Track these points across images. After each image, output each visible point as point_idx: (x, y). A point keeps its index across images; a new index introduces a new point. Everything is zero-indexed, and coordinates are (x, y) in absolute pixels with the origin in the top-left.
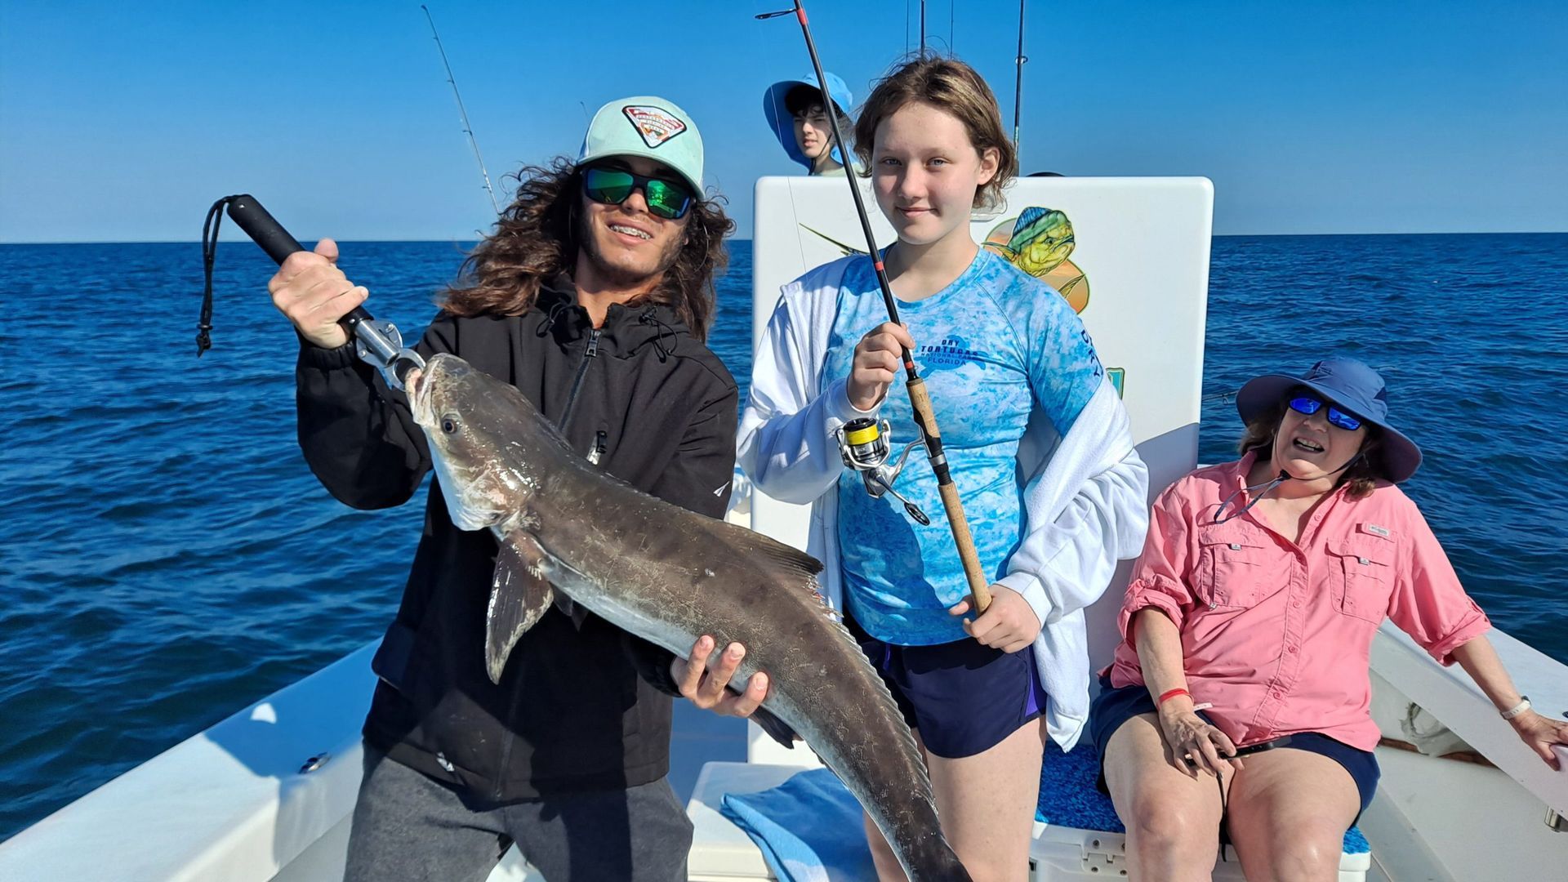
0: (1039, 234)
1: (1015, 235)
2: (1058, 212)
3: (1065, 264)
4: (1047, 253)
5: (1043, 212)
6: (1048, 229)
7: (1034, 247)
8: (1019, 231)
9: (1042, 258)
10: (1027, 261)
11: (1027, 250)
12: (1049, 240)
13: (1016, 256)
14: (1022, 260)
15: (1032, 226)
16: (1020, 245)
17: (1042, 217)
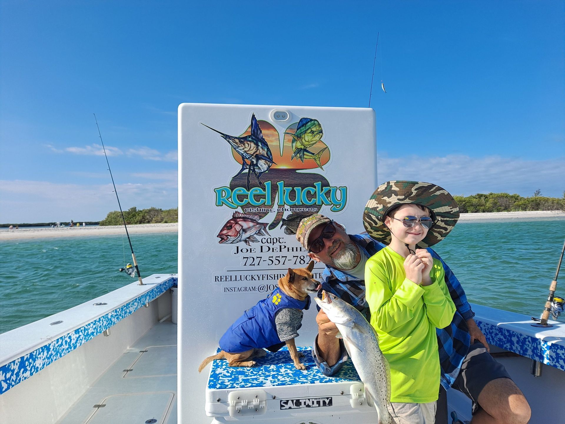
0: (308, 129)
1: (297, 130)
2: (315, 120)
3: (319, 142)
4: (311, 137)
5: (309, 120)
6: (312, 127)
7: (306, 135)
8: (300, 128)
9: (310, 140)
10: (304, 141)
11: (303, 136)
12: (312, 132)
13: (299, 139)
14: (301, 141)
15: (305, 126)
16: (300, 134)
17: (309, 122)
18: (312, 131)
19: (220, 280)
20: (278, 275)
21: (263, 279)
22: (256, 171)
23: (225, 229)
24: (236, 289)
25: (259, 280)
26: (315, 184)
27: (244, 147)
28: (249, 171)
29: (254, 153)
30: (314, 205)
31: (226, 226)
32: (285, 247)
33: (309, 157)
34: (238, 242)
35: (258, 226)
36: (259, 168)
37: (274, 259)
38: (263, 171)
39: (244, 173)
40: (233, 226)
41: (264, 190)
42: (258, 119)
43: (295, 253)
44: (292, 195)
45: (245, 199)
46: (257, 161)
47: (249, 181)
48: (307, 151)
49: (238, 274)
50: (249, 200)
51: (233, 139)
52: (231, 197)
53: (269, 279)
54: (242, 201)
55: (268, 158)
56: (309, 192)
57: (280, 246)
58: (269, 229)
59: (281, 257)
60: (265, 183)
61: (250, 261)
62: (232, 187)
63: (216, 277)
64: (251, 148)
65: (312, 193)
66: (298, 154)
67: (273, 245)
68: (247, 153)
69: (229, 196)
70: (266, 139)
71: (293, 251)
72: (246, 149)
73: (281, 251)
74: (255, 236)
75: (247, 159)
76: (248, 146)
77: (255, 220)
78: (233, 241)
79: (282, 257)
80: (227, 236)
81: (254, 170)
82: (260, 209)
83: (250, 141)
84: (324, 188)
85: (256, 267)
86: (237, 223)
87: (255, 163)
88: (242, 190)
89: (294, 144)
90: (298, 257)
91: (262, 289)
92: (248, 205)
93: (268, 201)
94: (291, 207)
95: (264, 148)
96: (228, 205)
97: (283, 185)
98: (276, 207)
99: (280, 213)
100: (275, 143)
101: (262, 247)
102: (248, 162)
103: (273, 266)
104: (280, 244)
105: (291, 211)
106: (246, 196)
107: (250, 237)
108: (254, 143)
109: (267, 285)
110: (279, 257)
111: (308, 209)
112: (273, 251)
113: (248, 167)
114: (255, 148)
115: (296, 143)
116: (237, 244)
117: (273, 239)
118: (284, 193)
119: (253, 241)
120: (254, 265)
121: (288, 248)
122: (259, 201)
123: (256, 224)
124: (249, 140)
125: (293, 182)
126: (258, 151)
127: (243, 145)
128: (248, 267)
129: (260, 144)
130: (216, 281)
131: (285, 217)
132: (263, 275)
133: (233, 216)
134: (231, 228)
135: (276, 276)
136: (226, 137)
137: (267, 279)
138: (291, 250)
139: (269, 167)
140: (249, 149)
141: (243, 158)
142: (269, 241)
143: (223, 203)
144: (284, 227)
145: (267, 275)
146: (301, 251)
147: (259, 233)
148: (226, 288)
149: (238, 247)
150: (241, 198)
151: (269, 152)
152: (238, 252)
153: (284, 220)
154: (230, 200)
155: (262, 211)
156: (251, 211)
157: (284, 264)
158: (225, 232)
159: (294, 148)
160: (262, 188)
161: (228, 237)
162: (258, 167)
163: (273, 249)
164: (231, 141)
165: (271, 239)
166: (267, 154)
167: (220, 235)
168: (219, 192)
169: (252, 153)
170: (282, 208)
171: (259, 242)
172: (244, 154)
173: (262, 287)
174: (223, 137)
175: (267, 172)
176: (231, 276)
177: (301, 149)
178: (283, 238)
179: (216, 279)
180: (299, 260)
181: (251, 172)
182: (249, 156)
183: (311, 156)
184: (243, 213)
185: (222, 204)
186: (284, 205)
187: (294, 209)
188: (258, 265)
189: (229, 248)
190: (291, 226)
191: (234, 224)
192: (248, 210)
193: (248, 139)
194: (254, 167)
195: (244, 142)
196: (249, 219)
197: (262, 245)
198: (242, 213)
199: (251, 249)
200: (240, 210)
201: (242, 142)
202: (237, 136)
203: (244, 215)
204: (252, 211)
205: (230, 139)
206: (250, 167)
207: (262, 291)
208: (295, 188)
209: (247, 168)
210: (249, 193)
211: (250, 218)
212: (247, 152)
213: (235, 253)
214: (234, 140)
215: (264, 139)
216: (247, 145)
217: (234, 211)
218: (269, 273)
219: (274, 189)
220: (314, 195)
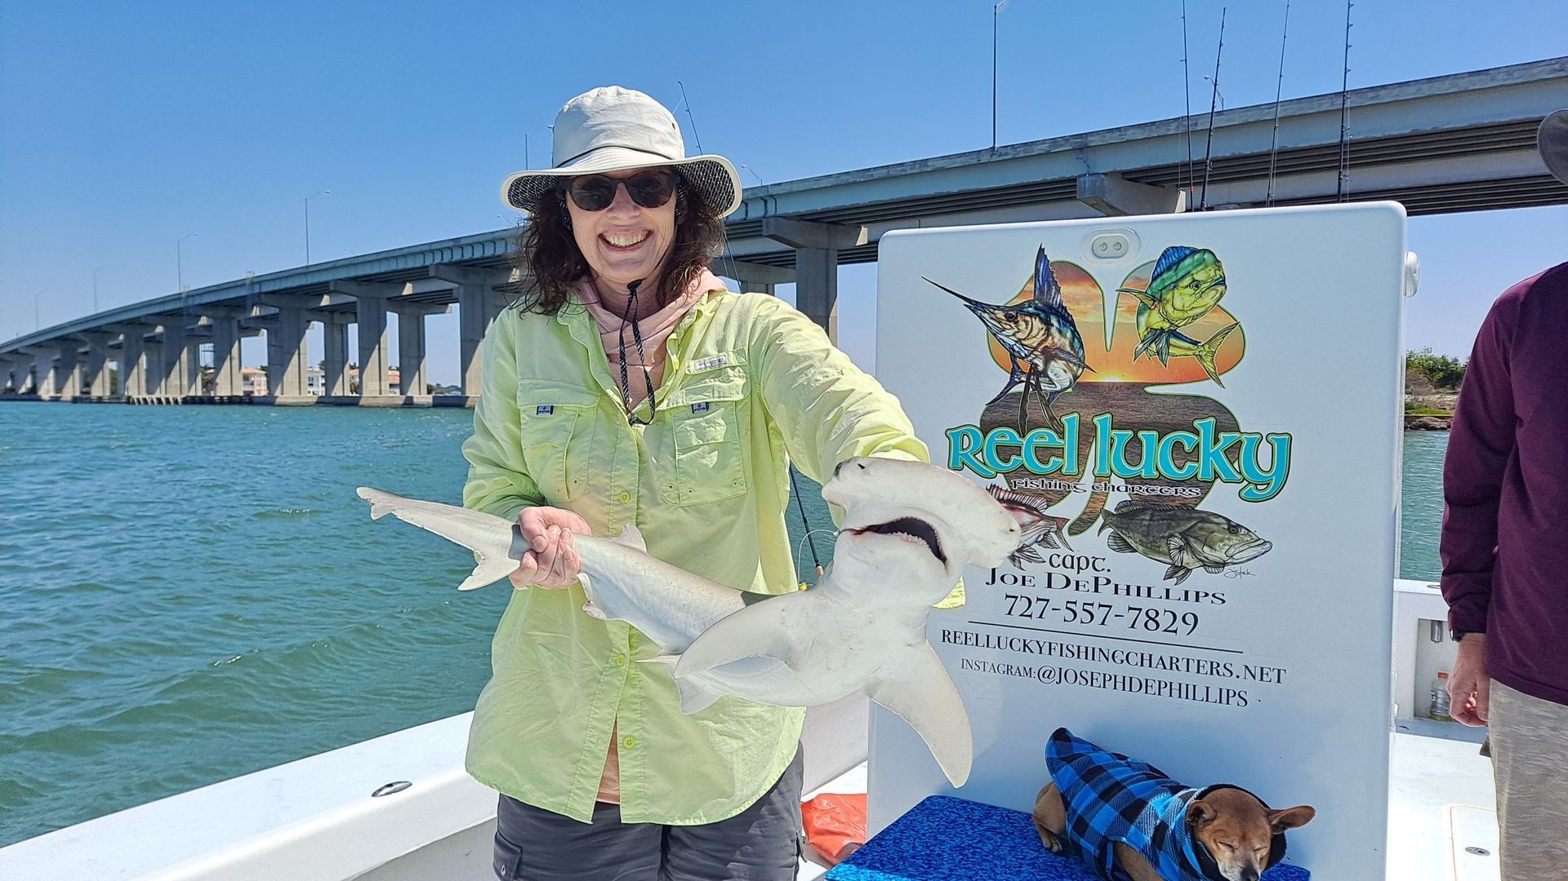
2: (1206, 251)
4: (1192, 299)
6: (1194, 271)
7: (1177, 293)
8: (1160, 275)
9: (1187, 305)
10: (1169, 308)
11: (1169, 296)
12: (1195, 283)
13: (1156, 303)
14: (1163, 308)
15: (1174, 267)
16: (1161, 290)
17: (1186, 257)
18: (1194, 280)
19: (952, 639)
20: (1087, 648)
21: (1050, 654)
22: (1043, 388)
24: (988, 667)
25: (1041, 653)
26: (1196, 423)
27: (1016, 330)
28: (1027, 388)
29: (1039, 344)
30: (1192, 482)
32: (1109, 582)
33: (1183, 352)
35: (1042, 523)
36: (1051, 382)
37: (1078, 609)
38: (1059, 388)
41: (1061, 435)
42: (1051, 259)
43: (1133, 600)
44: (1133, 450)
45: (1013, 457)
46: (1046, 363)
48: (1179, 336)
49: (994, 632)
50: (1023, 459)
51: (992, 310)
52: (982, 450)
53: (1064, 654)
54: (1007, 461)
55: (1073, 356)
56: (1178, 446)
57: (1097, 579)
58: (1070, 534)
59: (1096, 605)
60: (1063, 419)
61: (1022, 605)
62: (986, 427)
63: (944, 632)
64: (1032, 330)
65: (1187, 448)
66: (1153, 345)
67: (1078, 573)
68: (1023, 345)
69: (978, 448)
70: (1071, 309)
71: (1128, 594)
72: (1020, 335)
73: (1096, 590)
74: (1035, 546)
75: (1023, 358)
76: (1027, 328)
77: (1036, 509)
79: (1100, 606)
81: (1037, 386)
82: (1050, 483)
83: (1031, 315)
84: (1221, 435)
85: (1034, 622)
87: (1041, 367)
88: (1007, 435)
89: (1143, 319)
90: (1140, 610)
91: (1048, 677)
92: (1022, 471)
93: (1068, 463)
94: (1127, 481)
95: (1064, 330)
96: (976, 470)
97: (1109, 425)
98: (1088, 480)
99: (1097, 497)
100: (1094, 318)
101: (1050, 575)
102: (1025, 365)
103: (1075, 626)
104: (1097, 574)
105: (1126, 491)
106: (1017, 450)
107: (1022, 547)
108: (1041, 320)
109: (1060, 669)
110: (1092, 604)
111: (1173, 489)
112: (1077, 589)
113: (1023, 379)
114: (1043, 332)
115: (1149, 315)
117: (1079, 559)
118: (1111, 445)
119: (1029, 559)
120: (1030, 616)
121: (1116, 586)
122: (1048, 462)
123: (1037, 518)
124: (1028, 312)
125: (1137, 417)
126: (1050, 338)
127: (1013, 325)
128: (1015, 619)
129: (1054, 321)
130: (944, 641)
131: (1111, 506)
132: (1050, 644)
135: (1083, 649)
136: (976, 306)
137: (1061, 655)
138: (1122, 591)
139: (1076, 377)
140: (1027, 333)
141: (1013, 357)
142: (1068, 563)
143: (963, 463)
144: (1109, 531)
145: (1062, 645)
146: (1149, 595)
147: (1044, 541)
148: (965, 662)
150: (1005, 452)
151: (1076, 340)
152: (993, 582)
153: (1108, 514)
154: (979, 456)
155: (1053, 488)
156: (1026, 486)
157: (1103, 623)
159: (1142, 329)
160: (1057, 432)
162: (1047, 379)
163: (1077, 582)
164: (986, 315)
165: (1073, 557)
166: (1072, 345)
168: (955, 435)
169: (1035, 345)
170: (1105, 484)
171: (1044, 562)
172: (1015, 347)
173: (1048, 672)
174: (970, 308)
175: (1070, 390)
176: (977, 635)
177: (1162, 330)
178: (1104, 559)
179: (945, 636)
180: (1143, 618)
181: (1031, 390)
182: (1026, 352)
183: (1189, 349)
185: (960, 465)
186: (1109, 477)
187: (1135, 486)
188: (1041, 617)
190: (1126, 529)
192: (1021, 483)
193: (1025, 310)
194: (1037, 379)
195: (1016, 318)
196: (1021, 504)
197: (1051, 570)
199: (1024, 577)
201: (1011, 317)
203: (1011, 495)
204: (1028, 487)
205: (986, 312)
206: (1028, 379)
207: (1047, 680)
208: (1140, 434)
209: (1022, 382)
210: (1024, 441)
211: (1024, 502)
212: (1023, 342)
213: (988, 583)
214: (993, 313)
215: (1064, 308)
216: (1022, 325)
218: (1066, 640)
219: (1087, 434)
220: (1195, 454)
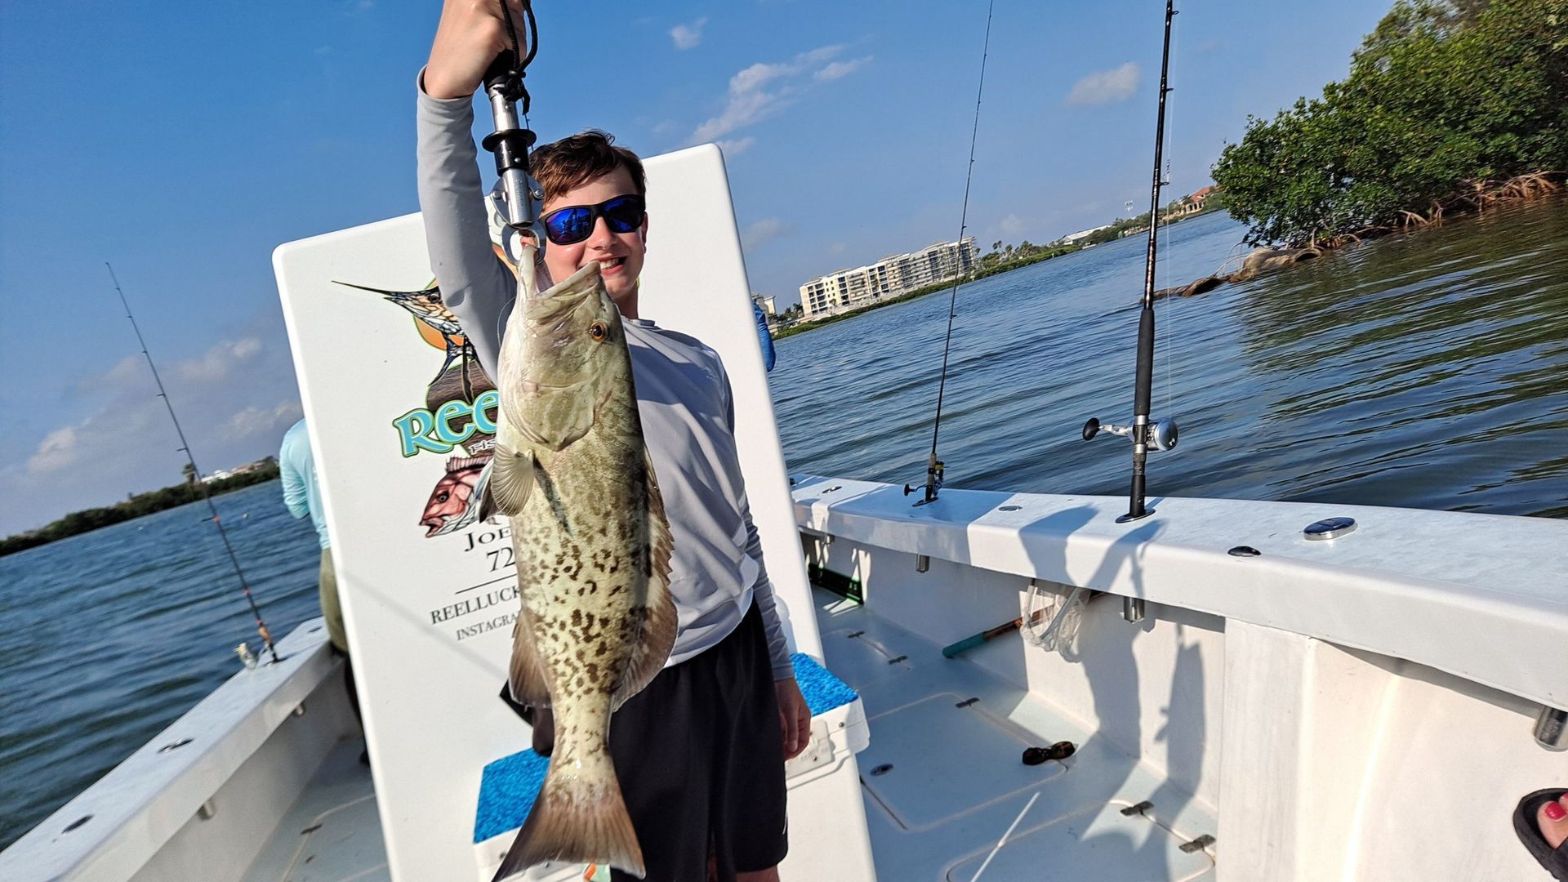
19: (443, 617)
23: (435, 504)
24: (484, 627)
27: (442, 309)
28: (465, 360)
31: (434, 496)
34: (468, 524)
39: (455, 368)
40: (451, 490)
47: (467, 383)
49: (482, 593)
50: (475, 425)
51: (414, 297)
52: (434, 429)
54: (460, 431)
61: (504, 557)
62: (433, 408)
63: (433, 613)
68: (452, 322)
69: (430, 428)
75: (455, 333)
78: (458, 524)
80: (440, 517)
86: (458, 483)
88: (457, 408)
92: (478, 436)
96: (430, 448)
102: (459, 339)
106: (468, 418)
113: (459, 352)
116: (469, 529)
127: (438, 305)
128: (501, 572)
130: (435, 622)
133: (447, 470)
134: (448, 497)
136: (397, 297)
141: (445, 335)
143: (418, 447)
148: (461, 633)
149: (470, 535)
150: (456, 424)
152: (472, 546)
154: (433, 435)
156: (486, 448)
158: (435, 510)
161: (445, 518)
167: (426, 520)
168: (404, 423)
172: (445, 326)
174: (390, 299)
176: (467, 602)
179: (435, 617)
181: (469, 360)
182: (457, 326)
184: (469, 456)
185: (415, 450)
189: (452, 541)
191: (453, 487)
192: (480, 448)
194: (474, 348)
195: (440, 297)
198: (466, 459)
200: (459, 452)
201: (435, 298)
202: (422, 288)
203: (472, 461)
205: (407, 300)
206: (464, 351)
209: (459, 355)
210: (473, 408)
212: (452, 318)
213: (467, 550)
214: (416, 299)
217: (447, 457)
